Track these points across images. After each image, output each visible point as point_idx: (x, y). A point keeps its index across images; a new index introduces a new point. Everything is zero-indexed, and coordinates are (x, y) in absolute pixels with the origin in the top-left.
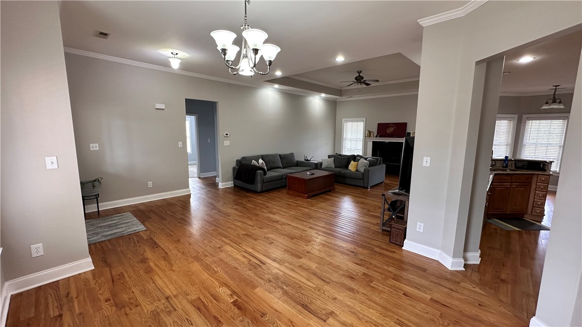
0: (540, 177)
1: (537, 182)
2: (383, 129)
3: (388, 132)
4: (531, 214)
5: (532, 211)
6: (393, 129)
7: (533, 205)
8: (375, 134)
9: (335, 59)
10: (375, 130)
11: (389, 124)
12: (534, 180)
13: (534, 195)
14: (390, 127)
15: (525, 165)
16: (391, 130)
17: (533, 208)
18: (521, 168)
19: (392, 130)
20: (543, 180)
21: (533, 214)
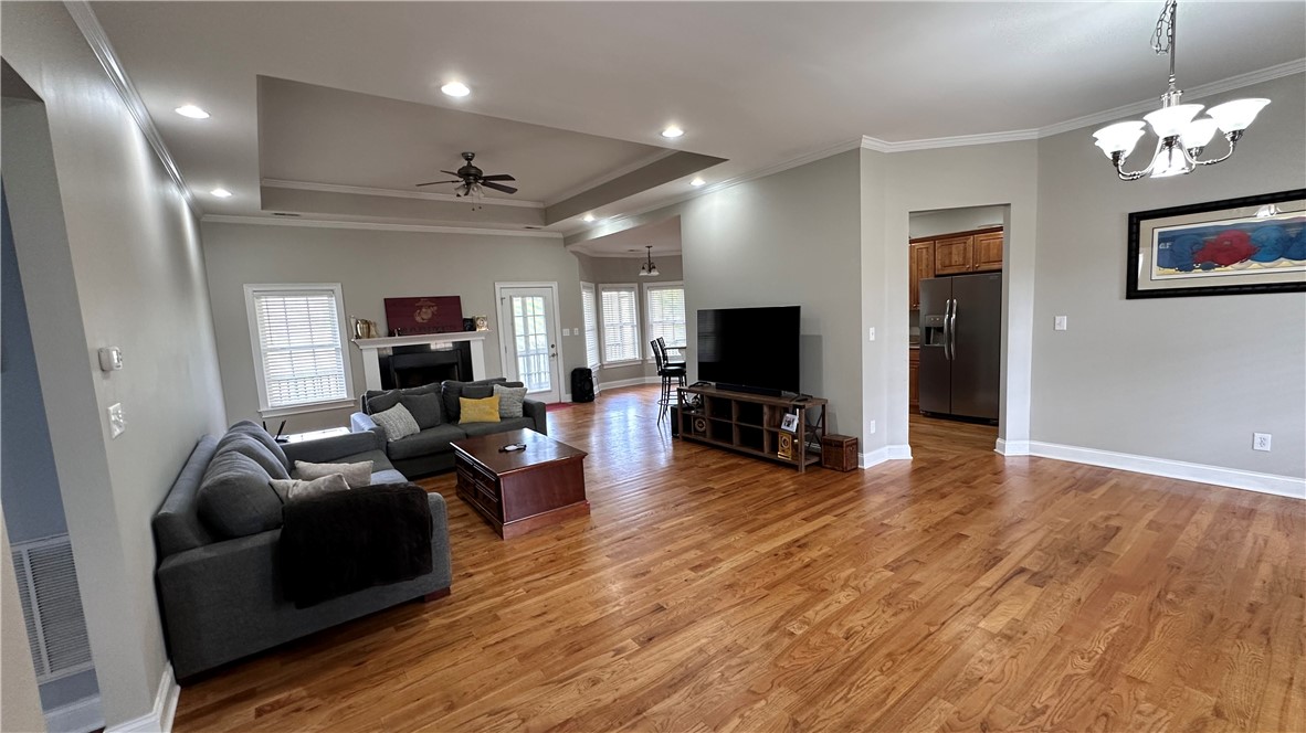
2: (400, 313)
3: (418, 319)
6: (429, 311)
8: (382, 327)
9: (661, 134)
10: (379, 317)
11: (419, 299)
14: (420, 308)
16: (425, 315)
19: (430, 316)
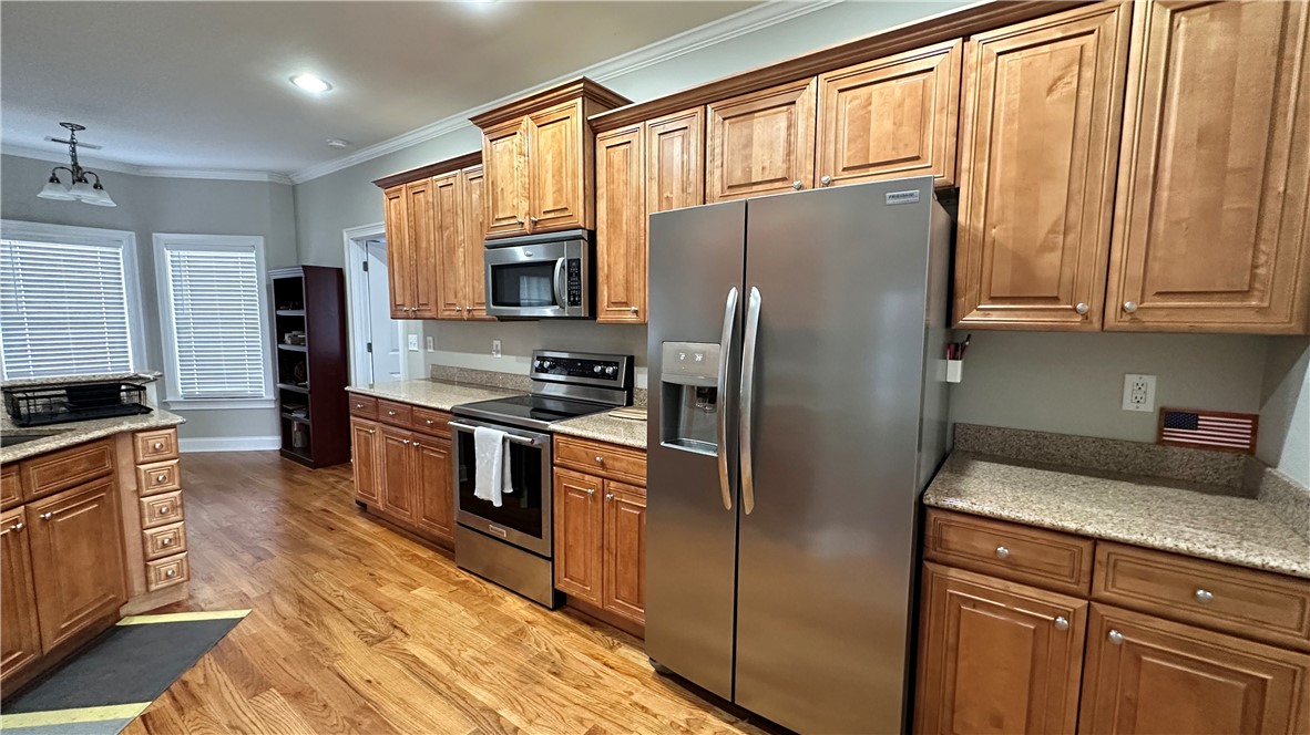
0: (145, 441)
1: (137, 463)
4: (148, 590)
5: (147, 582)
7: (145, 554)
12: (125, 460)
13: (137, 516)
15: (62, 404)
17: (146, 566)
18: (50, 418)
20: (156, 451)
21: (153, 587)
